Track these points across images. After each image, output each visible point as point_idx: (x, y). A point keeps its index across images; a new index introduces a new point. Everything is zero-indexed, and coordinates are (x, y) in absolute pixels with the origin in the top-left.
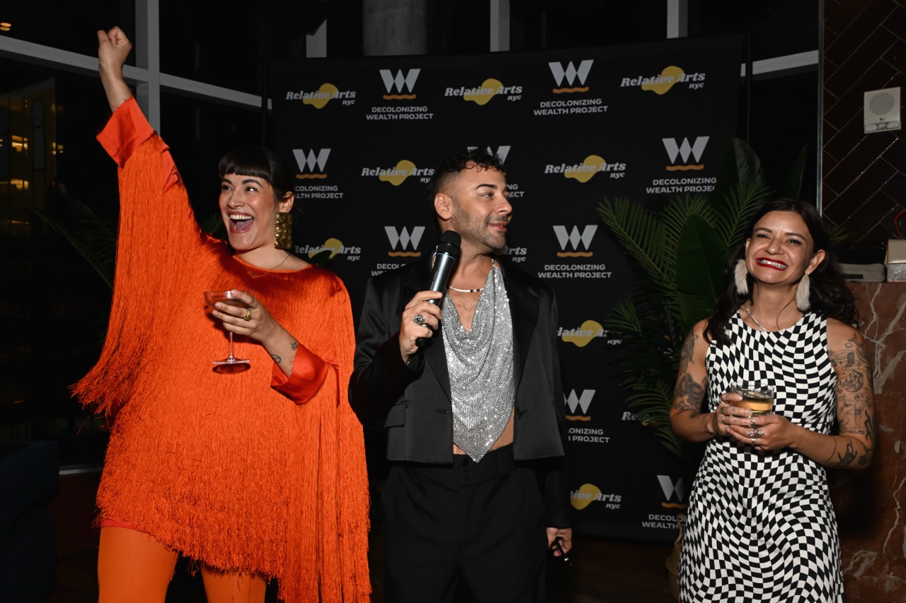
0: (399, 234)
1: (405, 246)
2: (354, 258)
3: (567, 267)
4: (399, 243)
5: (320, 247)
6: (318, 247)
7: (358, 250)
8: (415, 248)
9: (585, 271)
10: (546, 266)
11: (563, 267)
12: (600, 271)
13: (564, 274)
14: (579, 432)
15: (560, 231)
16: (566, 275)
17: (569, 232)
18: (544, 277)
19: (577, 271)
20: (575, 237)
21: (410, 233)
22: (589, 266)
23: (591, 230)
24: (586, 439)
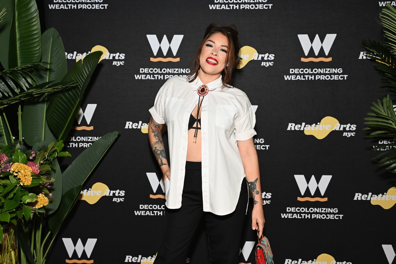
0: (160, 41)
1: (165, 53)
2: (119, 64)
3: (309, 71)
4: (160, 50)
5: (87, 53)
6: (85, 54)
7: (122, 56)
8: (175, 54)
9: (325, 74)
10: (291, 70)
11: (306, 71)
12: (338, 74)
13: (307, 76)
14: (318, 211)
15: (304, 39)
16: (308, 78)
17: (312, 40)
18: (289, 79)
19: (318, 74)
20: (317, 45)
21: (170, 40)
22: (329, 69)
23: (330, 38)
24: (324, 217)
